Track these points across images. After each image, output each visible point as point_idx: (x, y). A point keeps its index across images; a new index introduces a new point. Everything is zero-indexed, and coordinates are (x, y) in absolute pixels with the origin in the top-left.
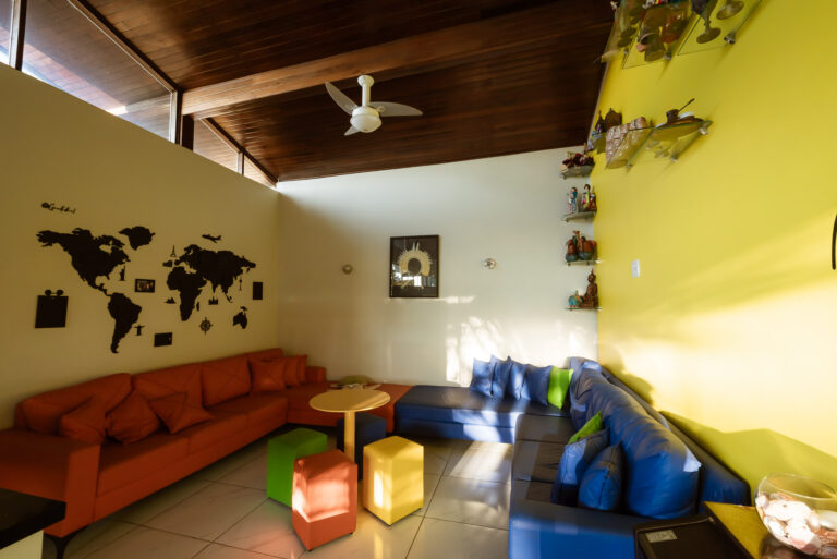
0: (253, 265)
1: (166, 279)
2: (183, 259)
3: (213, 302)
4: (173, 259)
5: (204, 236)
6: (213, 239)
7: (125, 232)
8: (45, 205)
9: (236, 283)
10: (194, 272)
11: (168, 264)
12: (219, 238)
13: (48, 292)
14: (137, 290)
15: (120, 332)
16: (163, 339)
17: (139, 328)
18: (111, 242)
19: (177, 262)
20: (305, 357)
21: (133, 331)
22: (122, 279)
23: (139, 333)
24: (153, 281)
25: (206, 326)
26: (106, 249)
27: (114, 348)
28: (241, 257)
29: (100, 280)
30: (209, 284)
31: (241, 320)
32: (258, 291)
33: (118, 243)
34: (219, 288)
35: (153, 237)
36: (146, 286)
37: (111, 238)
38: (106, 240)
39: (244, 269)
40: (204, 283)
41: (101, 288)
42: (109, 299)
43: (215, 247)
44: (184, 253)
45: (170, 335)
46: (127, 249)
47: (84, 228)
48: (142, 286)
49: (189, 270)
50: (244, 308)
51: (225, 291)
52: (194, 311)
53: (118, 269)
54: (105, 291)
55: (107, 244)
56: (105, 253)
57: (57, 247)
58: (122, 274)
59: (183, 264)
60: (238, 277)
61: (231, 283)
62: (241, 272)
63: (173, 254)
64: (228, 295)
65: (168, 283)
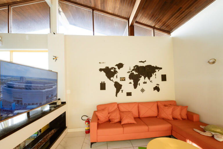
0: (161, 68)
1: (128, 77)
2: (133, 70)
3: (145, 83)
4: (130, 71)
5: (140, 62)
6: (143, 62)
7: (117, 65)
8: (100, 63)
9: (153, 76)
10: (137, 73)
11: (129, 72)
12: (145, 61)
13: (102, 82)
14: (121, 80)
15: (117, 92)
16: (129, 94)
17: (122, 91)
18: (113, 69)
19: (131, 71)
20: (187, 107)
21: (121, 91)
22: (117, 78)
23: (122, 92)
24: (125, 78)
25: (143, 90)
26: (112, 70)
27: (116, 95)
28: (155, 66)
29: (112, 78)
30: (143, 77)
31: (157, 89)
32: (164, 78)
33: (115, 69)
34: (147, 78)
35: (124, 65)
36: (123, 79)
37: (113, 68)
38: (112, 68)
39: (157, 70)
40: (141, 77)
41: (112, 80)
42: (114, 83)
43: (144, 65)
44: (133, 68)
45: (131, 93)
46: (117, 70)
47: (107, 66)
48: (122, 79)
49: (135, 73)
50: (158, 85)
51: (149, 79)
52: (138, 86)
53: (115, 75)
54: (113, 81)
55: (112, 69)
56: (112, 72)
57: (103, 72)
58: (117, 76)
59: (133, 72)
60: (154, 74)
61: (151, 76)
62: (156, 71)
63: (130, 69)
64: (151, 80)
65: (129, 78)
